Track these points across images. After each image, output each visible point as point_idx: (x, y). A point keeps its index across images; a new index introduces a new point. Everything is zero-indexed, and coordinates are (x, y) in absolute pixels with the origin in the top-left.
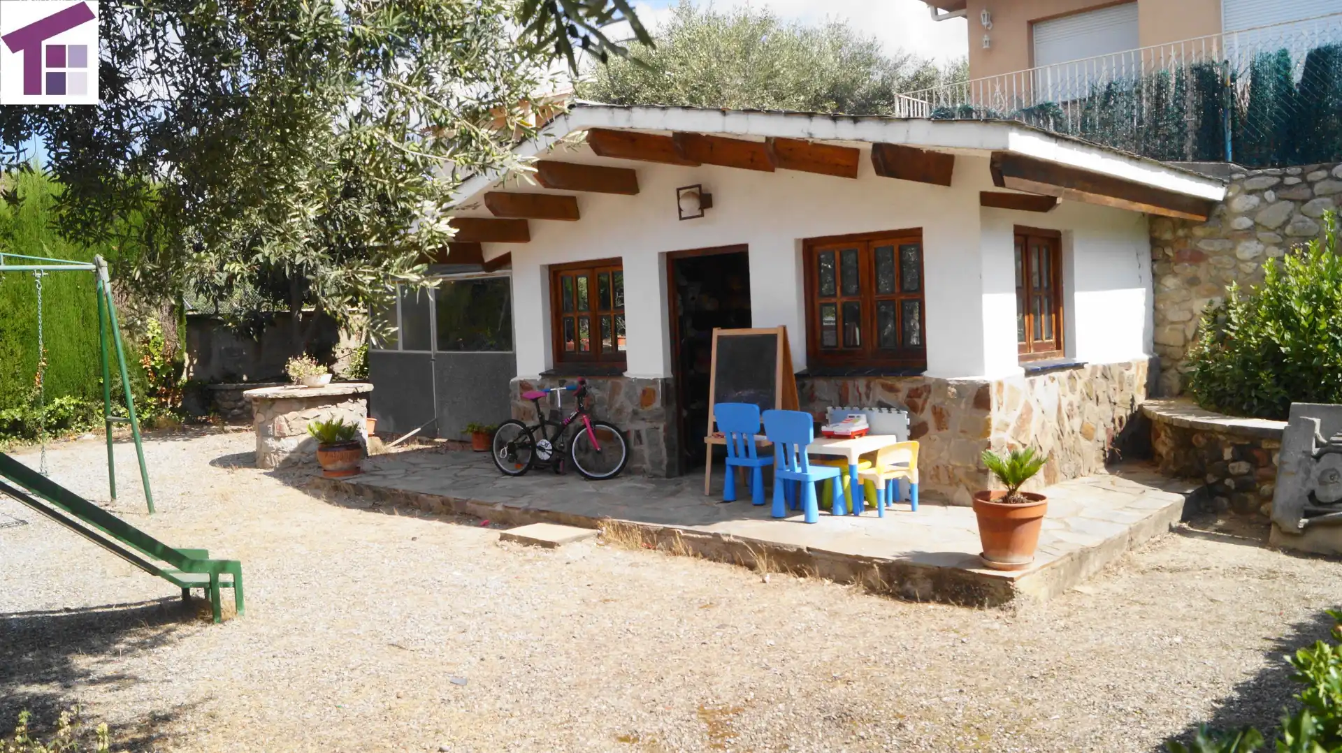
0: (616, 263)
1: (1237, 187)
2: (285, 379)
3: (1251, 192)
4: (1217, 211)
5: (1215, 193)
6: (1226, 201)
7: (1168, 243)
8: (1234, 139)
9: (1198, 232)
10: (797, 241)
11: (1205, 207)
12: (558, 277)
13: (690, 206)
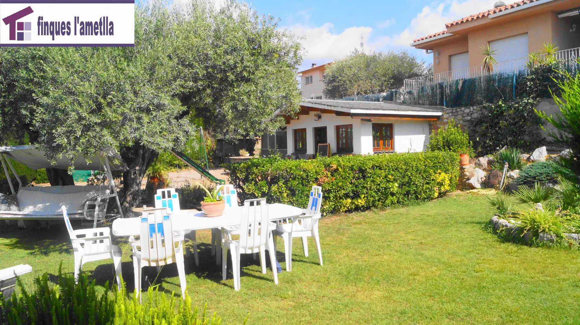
0: (305, 129)
1: (444, 112)
2: (239, 155)
3: (447, 113)
4: (441, 117)
5: (439, 114)
6: (442, 115)
7: (432, 125)
8: (446, 100)
9: (438, 122)
10: (335, 126)
11: (438, 117)
12: (296, 132)
13: (316, 118)
